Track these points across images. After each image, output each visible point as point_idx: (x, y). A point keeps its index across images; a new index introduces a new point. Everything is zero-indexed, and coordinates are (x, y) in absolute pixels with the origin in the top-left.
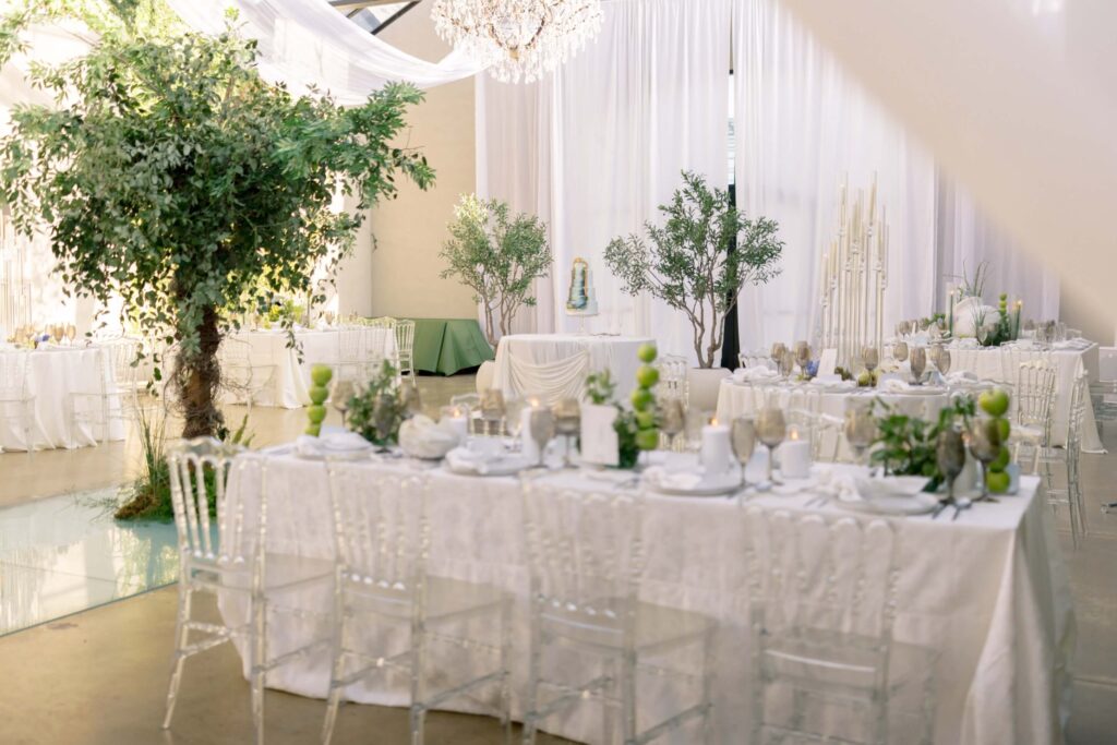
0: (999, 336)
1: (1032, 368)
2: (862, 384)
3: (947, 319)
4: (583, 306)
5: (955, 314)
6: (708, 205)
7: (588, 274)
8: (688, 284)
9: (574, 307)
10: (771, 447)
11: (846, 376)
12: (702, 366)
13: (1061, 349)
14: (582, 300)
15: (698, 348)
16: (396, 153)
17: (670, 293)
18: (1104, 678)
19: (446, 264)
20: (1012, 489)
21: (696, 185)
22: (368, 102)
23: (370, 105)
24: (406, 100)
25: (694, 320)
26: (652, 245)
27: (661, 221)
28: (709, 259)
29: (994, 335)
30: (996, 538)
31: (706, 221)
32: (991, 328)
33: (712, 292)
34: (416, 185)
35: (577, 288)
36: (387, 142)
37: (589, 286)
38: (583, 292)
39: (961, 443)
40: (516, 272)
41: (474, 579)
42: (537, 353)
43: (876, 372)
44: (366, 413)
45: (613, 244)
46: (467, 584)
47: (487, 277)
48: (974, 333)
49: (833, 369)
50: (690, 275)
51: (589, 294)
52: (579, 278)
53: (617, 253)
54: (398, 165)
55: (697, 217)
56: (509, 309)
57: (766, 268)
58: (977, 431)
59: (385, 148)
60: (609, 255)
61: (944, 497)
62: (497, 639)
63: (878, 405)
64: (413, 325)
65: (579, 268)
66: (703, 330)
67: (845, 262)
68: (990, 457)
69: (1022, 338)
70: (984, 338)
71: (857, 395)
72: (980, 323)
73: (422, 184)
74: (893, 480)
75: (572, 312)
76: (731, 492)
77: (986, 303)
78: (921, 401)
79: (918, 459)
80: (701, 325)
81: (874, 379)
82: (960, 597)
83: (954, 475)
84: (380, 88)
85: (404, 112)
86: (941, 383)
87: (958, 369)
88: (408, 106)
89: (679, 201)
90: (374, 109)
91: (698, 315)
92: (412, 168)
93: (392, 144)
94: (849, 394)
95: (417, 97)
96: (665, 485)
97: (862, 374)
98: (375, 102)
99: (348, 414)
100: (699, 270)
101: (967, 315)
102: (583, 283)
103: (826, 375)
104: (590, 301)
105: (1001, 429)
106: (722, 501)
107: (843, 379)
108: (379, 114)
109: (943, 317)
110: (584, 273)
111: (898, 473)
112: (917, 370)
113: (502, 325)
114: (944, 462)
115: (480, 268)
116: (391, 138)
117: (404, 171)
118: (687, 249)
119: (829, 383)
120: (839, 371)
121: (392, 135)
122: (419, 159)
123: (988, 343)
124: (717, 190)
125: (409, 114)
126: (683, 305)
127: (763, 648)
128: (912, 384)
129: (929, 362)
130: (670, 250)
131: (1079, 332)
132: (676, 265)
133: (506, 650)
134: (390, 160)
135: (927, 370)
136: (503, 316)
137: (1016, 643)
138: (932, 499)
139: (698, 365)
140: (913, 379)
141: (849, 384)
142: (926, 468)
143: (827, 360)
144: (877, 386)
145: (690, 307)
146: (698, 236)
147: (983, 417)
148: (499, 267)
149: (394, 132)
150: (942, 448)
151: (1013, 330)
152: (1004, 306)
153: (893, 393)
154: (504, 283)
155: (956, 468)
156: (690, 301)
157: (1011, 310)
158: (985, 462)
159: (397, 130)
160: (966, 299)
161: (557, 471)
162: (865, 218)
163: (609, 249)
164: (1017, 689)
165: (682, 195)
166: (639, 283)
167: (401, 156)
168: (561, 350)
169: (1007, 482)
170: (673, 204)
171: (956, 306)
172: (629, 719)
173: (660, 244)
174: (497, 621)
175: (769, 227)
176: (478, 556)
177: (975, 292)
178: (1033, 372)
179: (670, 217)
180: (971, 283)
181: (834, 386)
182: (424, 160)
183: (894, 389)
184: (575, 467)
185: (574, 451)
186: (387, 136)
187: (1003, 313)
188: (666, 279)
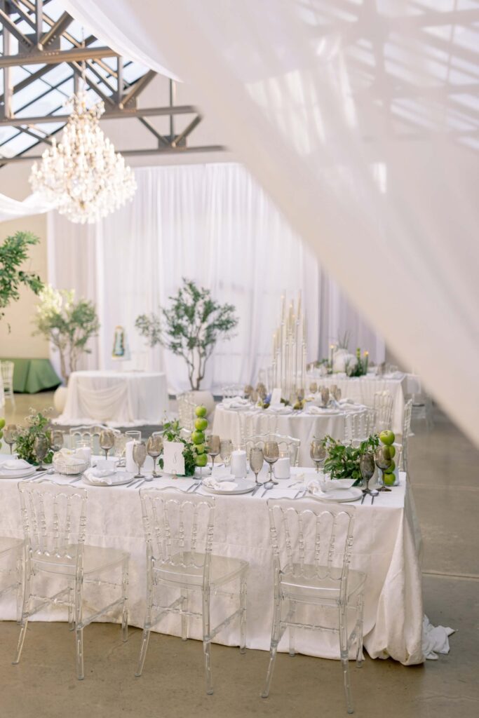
0: (358, 372)
1: (381, 395)
2: (296, 408)
3: (329, 362)
4: (122, 354)
5: (334, 359)
6: (197, 296)
7: (125, 336)
8: (185, 341)
9: (117, 355)
10: (271, 463)
11: (287, 403)
12: (194, 389)
13: (390, 379)
14: (121, 350)
15: (191, 379)
16: (21, 273)
17: (174, 347)
18: (432, 571)
19: (35, 328)
20: (396, 482)
21: (191, 285)
22: (5, 244)
23: (6, 246)
24: (29, 242)
25: (188, 362)
26: (163, 318)
27: (170, 305)
28: (197, 327)
29: (355, 371)
30: (393, 513)
31: (195, 305)
32: (354, 367)
33: (198, 346)
34: (33, 292)
35: (119, 344)
36: (15, 267)
37: (125, 343)
38: (122, 346)
39: (372, 460)
40: (79, 333)
41: (104, 546)
42: (96, 383)
43: (303, 401)
44: (28, 447)
45: (140, 317)
46: (100, 548)
47: (61, 337)
48: (344, 370)
49: (279, 400)
50: (186, 336)
51: (125, 347)
52: (119, 338)
53: (143, 323)
54: (22, 280)
55: (190, 302)
56: (75, 356)
57: (229, 332)
58: (380, 453)
59: (14, 270)
60: (138, 324)
61: (364, 488)
62: (119, 579)
63: (328, 440)
64: (11, 365)
65: (119, 332)
66: (193, 369)
67: (284, 340)
68: (386, 467)
69: (369, 372)
70: (350, 373)
71: (294, 416)
72: (347, 365)
73: (36, 292)
74: (336, 481)
75: (115, 358)
76: (253, 491)
77: (350, 353)
78: (328, 418)
79: (349, 469)
80: (192, 365)
81: (301, 404)
82: (376, 543)
83: (369, 477)
84: (12, 235)
85: (27, 249)
86: (336, 407)
87: (345, 397)
88: (29, 246)
89: (180, 294)
90: (8, 248)
91: (190, 359)
92: (31, 282)
93: (18, 268)
94: (289, 416)
95: (35, 240)
96: (217, 488)
97: (295, 403)
98: (9, 244)
99: (15, 446)
100: (191, 333)
101: (341, 360)
102: (122, 341)
103: (275, 405)
104: (126, 352)
105: (391, 451)
106: (249, 496)
107: (286, 405)
108: (11, 251)
109: (327, 360)
110: (122, 335)
111: (339, 476)
112: (325, 399)
113: (70, 365)
114: (364, 470)
115: (56, 331)
116: (19, 265)
117: (25, 284)
118: (184, 322)
119: (279, 409)
120: (282, 401)
121: (20, 263)
122: (36, 277)
123: (352, 375)
124: (203, 289)
125: (30, 251)
126: (181, 353)
127: (280, 580)
128: (322, 407)
129: (331, 395)
130: (173, 322)
131: (396, 367)
132: (178, 330)
133: (125, 586)
134: (16, 277)
135: (330, 399)
136: (71, 359)
137: (405, 568)
138: (358, 491)
139: (191, 388)
140: (322, 404)
141: (289, 408)
142: (353, 473)
143: (276, 395)
144: (304, 408)
145: (186, 355)
146: (190, 313)
147: (383, 446)
148: (68, 331)
149: (21, 262)
150: (363, 463)
151: (364, 369)
152: (359, 354)
153: (313, 414)
154: (72, 340)
155: (370, 474)
156: (186, 350)
157: (363, 356)
158: (383, 469)
159: (22, 260)
160: (340, 351)
161: (151, 480)
162: (295, 316)
163: (137, 321)
164: (405, 591)
165: (183, 291)
166: (155, 341)
167: (25, 275)
168: (110, 382)
169: (394, 479)
170: (176, 296)
171: (334, 355)
172: (206, 624)
173: (168, 318)
174: (119, 569)
175: (231, 309)
176: (106, 532)
177: (343, 346)
178: (381, 398)
179: (176, 303)
180: (342, 342)
181: (281, 410)
182: (39, 278)
183: (313, 412)
184: (159, 477)
185: (158, 467)
186: (17, 264)
187: (359, 359)
188: (171, 339)
